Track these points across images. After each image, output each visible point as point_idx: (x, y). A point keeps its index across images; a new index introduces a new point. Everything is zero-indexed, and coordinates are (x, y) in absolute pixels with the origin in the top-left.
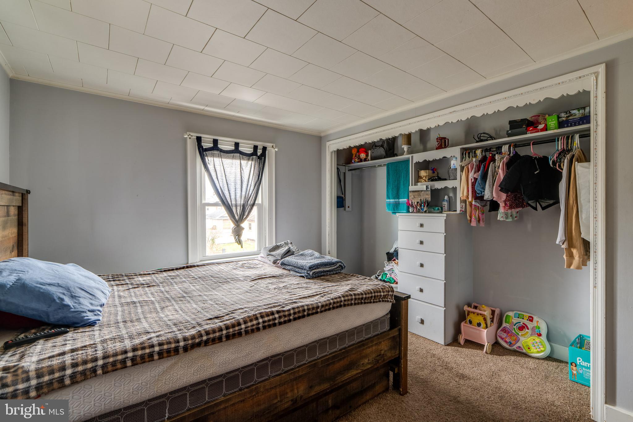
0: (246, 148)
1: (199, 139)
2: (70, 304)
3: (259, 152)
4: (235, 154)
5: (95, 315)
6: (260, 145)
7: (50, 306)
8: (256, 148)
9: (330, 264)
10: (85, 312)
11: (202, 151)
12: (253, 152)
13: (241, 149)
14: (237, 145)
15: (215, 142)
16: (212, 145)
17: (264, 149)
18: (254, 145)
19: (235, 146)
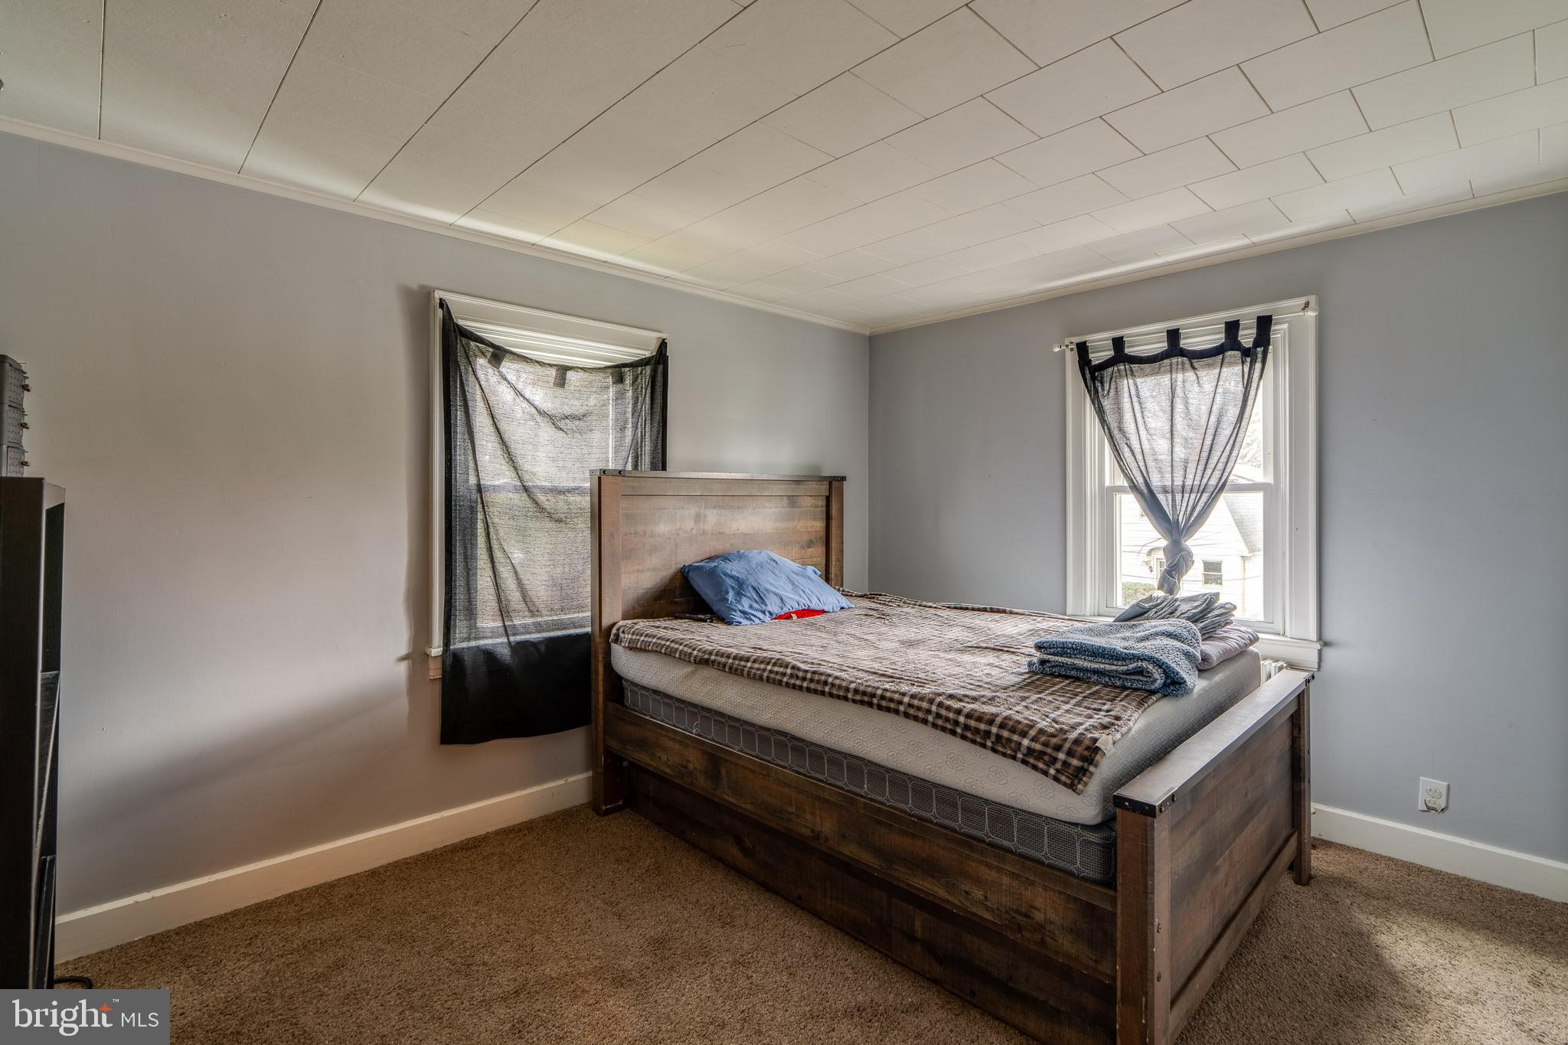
0: (1202, 335)
1: (1082, 349)
2: (730, 599)
3: (1247, 337)
4: (1174, 360)
5: (747, 618)
6: (1248, 315)
7: (716, 595)
8: (1232, 327)
9: (1112, 656)
10: (735, 611)
11: (1093, 374)
12: (1224, 340)
13: (1186, 343)
14: (1173, 335)
15: (1118, 343)
16: (1111, 353)
17: (1264, 324)
18: (1226, 323)
19: (1169, 340)
